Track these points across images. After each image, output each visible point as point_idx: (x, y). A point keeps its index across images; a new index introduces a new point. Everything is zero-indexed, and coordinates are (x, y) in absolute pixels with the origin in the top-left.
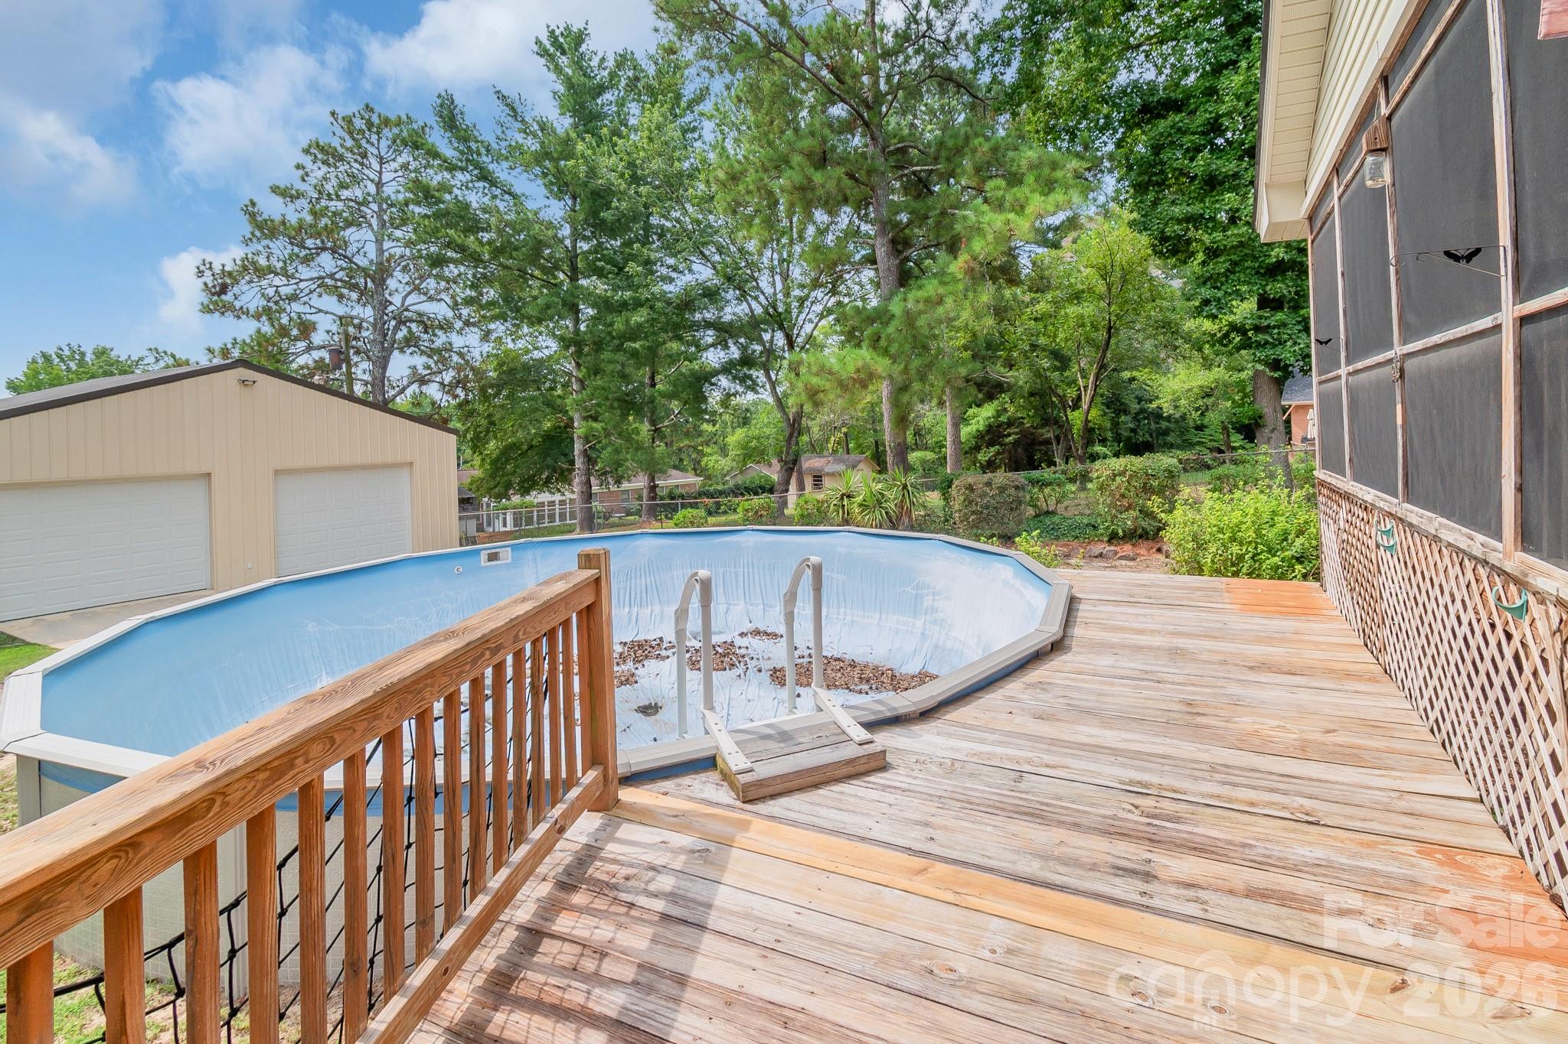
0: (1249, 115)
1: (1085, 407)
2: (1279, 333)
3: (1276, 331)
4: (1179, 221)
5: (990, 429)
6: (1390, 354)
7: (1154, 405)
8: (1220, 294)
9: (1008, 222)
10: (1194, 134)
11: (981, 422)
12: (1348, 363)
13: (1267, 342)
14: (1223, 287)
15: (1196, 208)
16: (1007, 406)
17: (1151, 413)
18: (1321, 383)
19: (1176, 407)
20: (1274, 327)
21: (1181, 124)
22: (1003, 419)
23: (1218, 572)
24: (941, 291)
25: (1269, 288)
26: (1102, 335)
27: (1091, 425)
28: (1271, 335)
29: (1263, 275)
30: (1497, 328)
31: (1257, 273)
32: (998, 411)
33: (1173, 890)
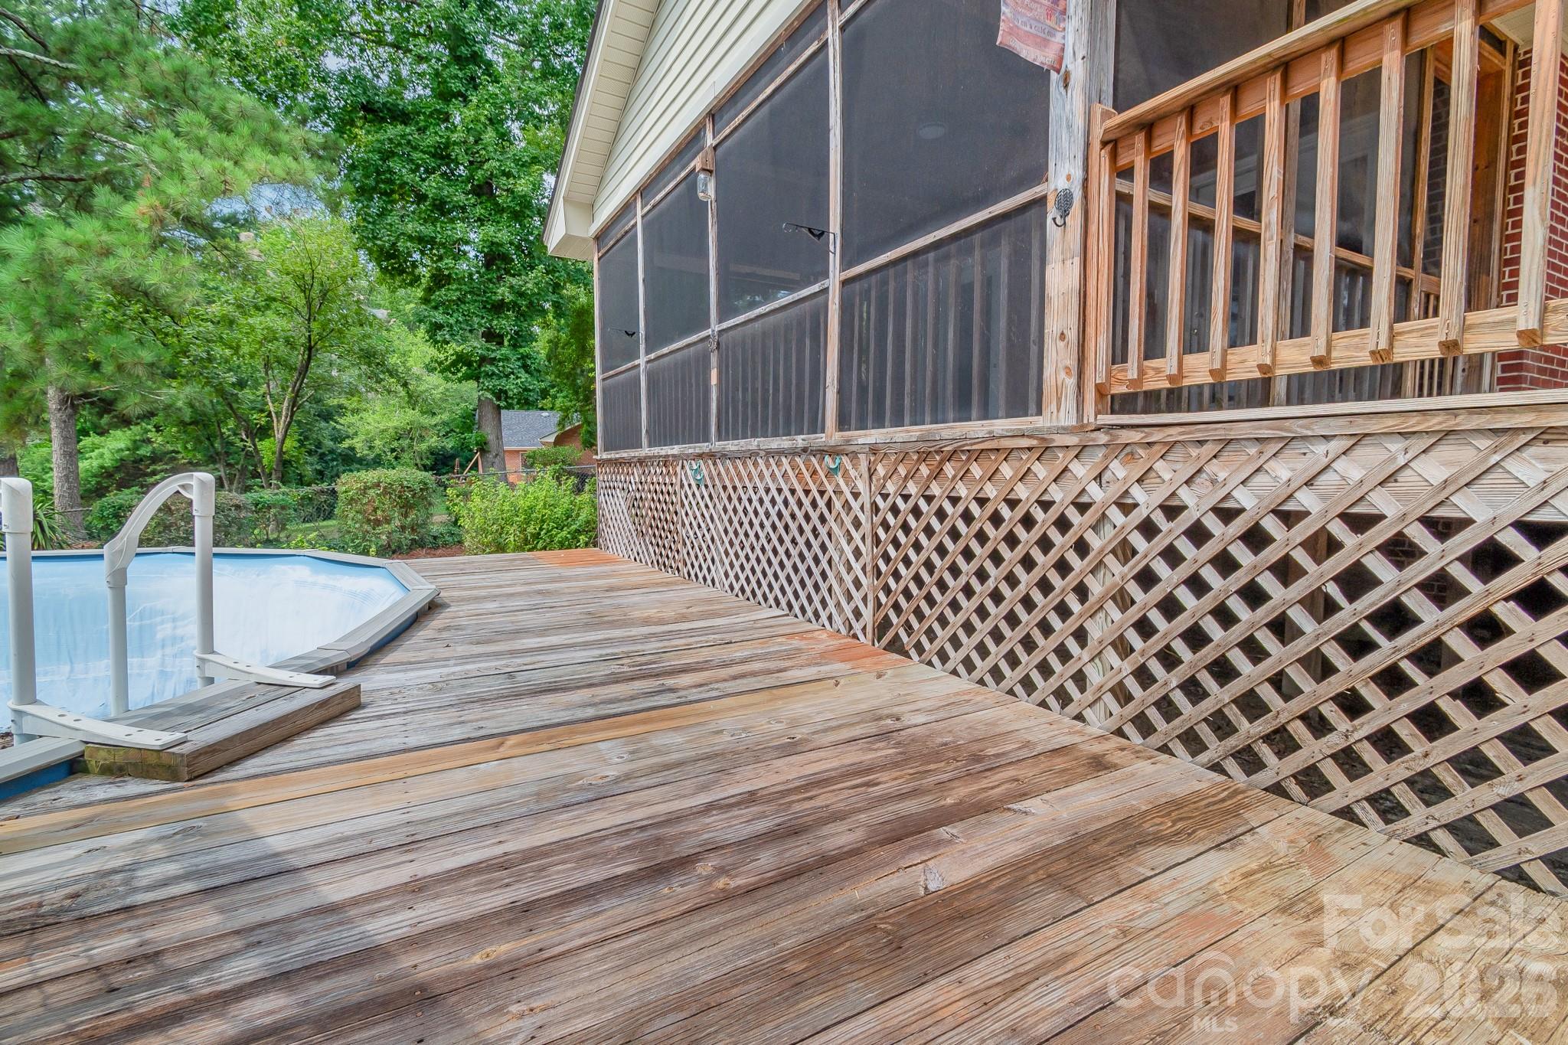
0: (478, 152)
1: (279, 436)
2: (503, 367)
3: (501, 364)
4: (411, 238)
5: (121, 465)
6: (709, 332)
7: (346, 444)
8: (452, 321)
9: (223, 171)
10: (424, 153)
11: (108, 455)
12: (647, 353)
13: (493, 374)
14: (455, 315)
15: (427, 230)
16: (150, 435)
17: (340, 454)
18: (604, 380)
19: (371, 448)
20: (500, 360)
21: (410, 137)
22: (145, 451)
23: (519, 549)
24: (106, 238)
25: (495, 322)
26: (297, 358)
27: (286, 457)
28: (497, 366)
29: (489, 310)
30: (825, 291)
31: (485, 307)
32: (135, 441)
33: (694, 690)
